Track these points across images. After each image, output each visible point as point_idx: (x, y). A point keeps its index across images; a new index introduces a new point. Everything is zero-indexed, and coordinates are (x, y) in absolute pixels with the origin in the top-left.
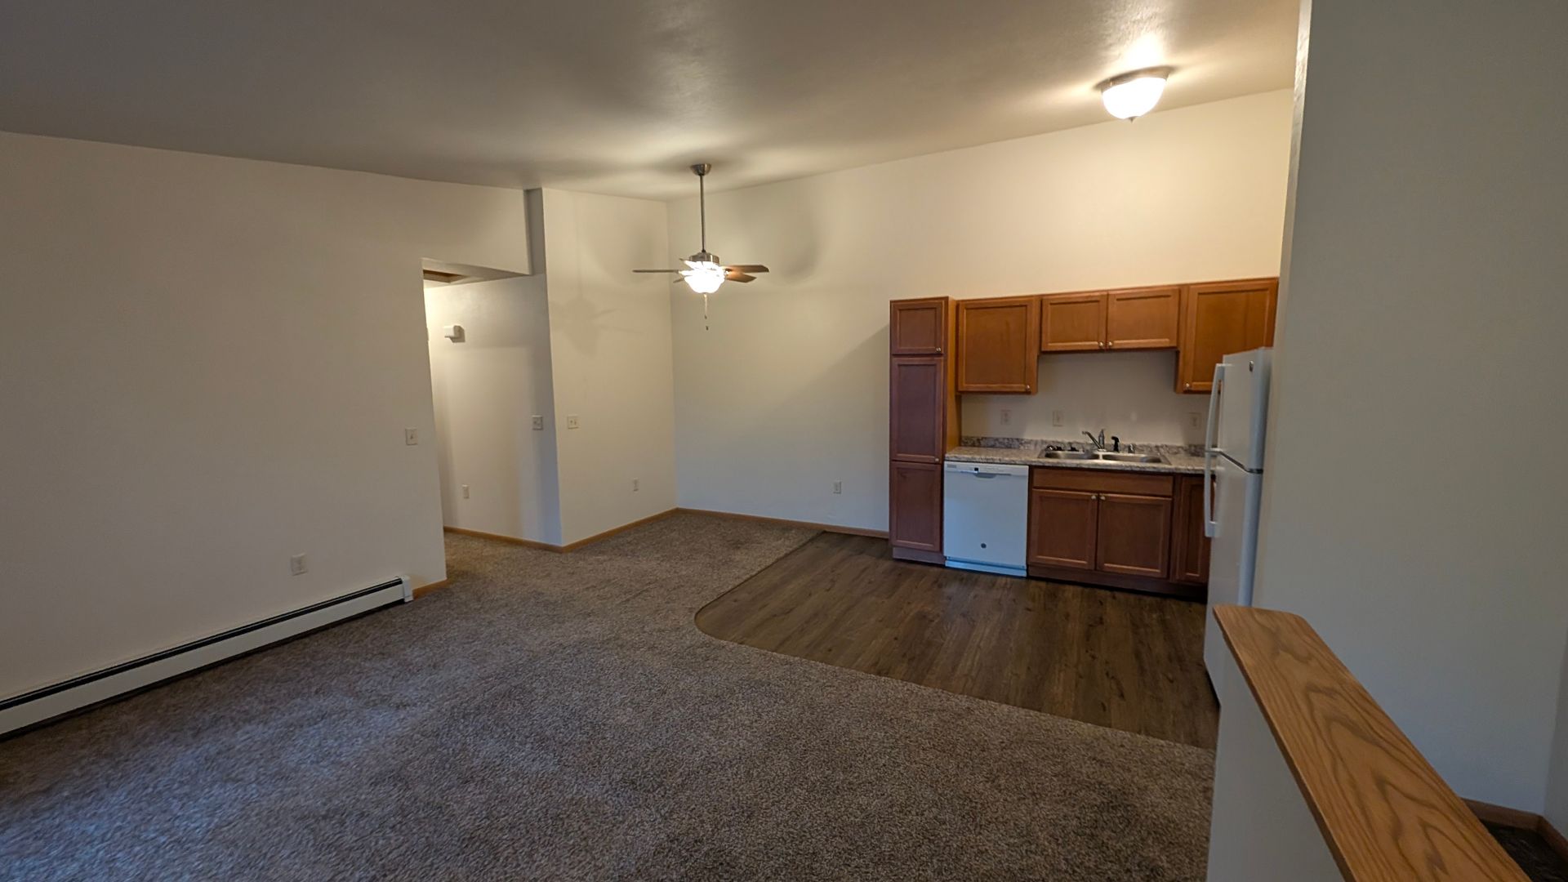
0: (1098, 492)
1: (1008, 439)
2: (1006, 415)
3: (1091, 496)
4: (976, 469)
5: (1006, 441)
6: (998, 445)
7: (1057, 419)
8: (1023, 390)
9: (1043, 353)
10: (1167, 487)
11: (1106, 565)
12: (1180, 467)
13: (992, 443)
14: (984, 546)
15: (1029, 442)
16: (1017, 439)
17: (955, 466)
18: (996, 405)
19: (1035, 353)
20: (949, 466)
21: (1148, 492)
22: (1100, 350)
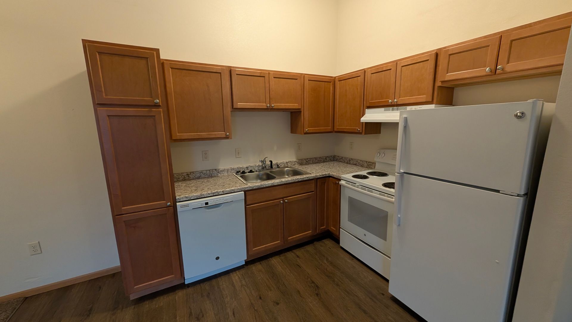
0: (283, 198)
1: (209, 170)
2: (206, 154)
3: (280, 201)
4: (207, 204)
5: (208, 172)
6: (203, 176)
7: (237, 153)
8: (224, 136)
9: (235, 110)
10: (312, 186)
11: (289, 238)
12: (317, 175)
13: (198, 175)
14: (217, 258)
15: (224, 170)
16: (216, 170)
17: (187, 206)
18: (198, 148)
19: (229, 109)
20: (182, 206)
21: (305, 192)
22: (267, 109)
